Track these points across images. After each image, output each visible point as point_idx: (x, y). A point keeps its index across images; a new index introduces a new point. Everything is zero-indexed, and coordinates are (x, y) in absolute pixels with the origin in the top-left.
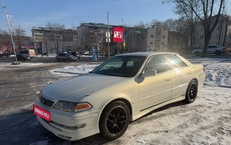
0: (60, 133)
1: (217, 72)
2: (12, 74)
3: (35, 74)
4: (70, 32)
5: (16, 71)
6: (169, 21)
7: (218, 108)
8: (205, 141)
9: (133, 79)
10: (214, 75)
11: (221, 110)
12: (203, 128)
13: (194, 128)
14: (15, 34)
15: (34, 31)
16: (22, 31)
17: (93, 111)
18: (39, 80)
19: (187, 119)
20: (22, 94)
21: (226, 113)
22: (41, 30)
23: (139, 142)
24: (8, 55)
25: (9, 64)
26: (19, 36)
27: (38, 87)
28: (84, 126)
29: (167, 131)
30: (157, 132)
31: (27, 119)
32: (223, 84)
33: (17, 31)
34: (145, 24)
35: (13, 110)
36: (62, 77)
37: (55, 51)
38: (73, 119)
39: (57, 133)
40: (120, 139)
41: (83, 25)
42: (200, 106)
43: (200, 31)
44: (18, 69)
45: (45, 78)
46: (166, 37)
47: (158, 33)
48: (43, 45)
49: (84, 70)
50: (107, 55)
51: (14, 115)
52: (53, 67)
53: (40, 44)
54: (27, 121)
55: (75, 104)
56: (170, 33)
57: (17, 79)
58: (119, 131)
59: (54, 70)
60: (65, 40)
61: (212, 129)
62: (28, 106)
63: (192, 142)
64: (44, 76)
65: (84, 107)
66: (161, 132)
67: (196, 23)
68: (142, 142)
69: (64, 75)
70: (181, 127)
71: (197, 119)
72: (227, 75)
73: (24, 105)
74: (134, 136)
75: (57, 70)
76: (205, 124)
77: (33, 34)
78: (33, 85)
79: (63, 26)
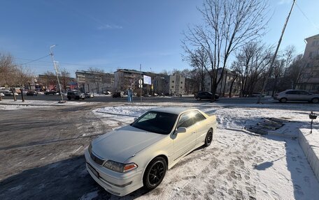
0: (110, 188)
1: (223, 116)
2: (59, 113)
3: (80, 114)
4: (108, 75)
5: (63, 110)
6: (186, 71)
7: (228, 150)
8: (224, 186)
9: (168, 136)
10: (222, 119)
11: (230, 153)
12: (220, 173)
13: (214, 173)
14: (61, 76)
15: (77, 73)
16: (67, 73)
17: (138, 170)
18: (84, 120)
19: (208, 163)
20: (69, 137)
21: (234, 156)
22: (84, 73)
23: (174, 190)
24: (54, 93)
25: (55, 103)
26: (64, 77)
27: (84, 129)
28: (130, 183)
29: (195, 177)
30: (187, 178)
31: (76, 166)
32: (228, 127)
33: (63, 73)
34: (167, 72)
35: (63, 155)
36: (104, 118)
37: (95, 91)
38: (122, 179)
39: (106, 188)
40: (158, 187)
41: (119, 70)
42: (215, 149)
43: (208, 80)
44: (64, 108)
45: (89, 119)
46: (184, 83)
47: (178, 79)
48: (86, 86)
49: (121, 111)
50: (138, 95)
51: (64, 161)
52: (95, 106)
53: (83, 84)
54: (77, 168)
55: (123, 165)
56: (186, 79)
57: (64, 119)
58: (158, 181)
59: (97, 110)
60: (104, 82)
61: (227, 173)
62: (76, 151)
63: (215, 188)
64: (88, 117)
65: (131, 167)
66: (190, 177)
67: (205, 73)
68: (177, 190)
69: (105, 115)
70: (204, 171)
71: (215, 163)
72: (230, 119)
73: (73, 150)
74: (170, 183)
75: (99, 110)
76: (222, 168)
77: (77, 77)
78: (79, 127)
79: (103, 71)
